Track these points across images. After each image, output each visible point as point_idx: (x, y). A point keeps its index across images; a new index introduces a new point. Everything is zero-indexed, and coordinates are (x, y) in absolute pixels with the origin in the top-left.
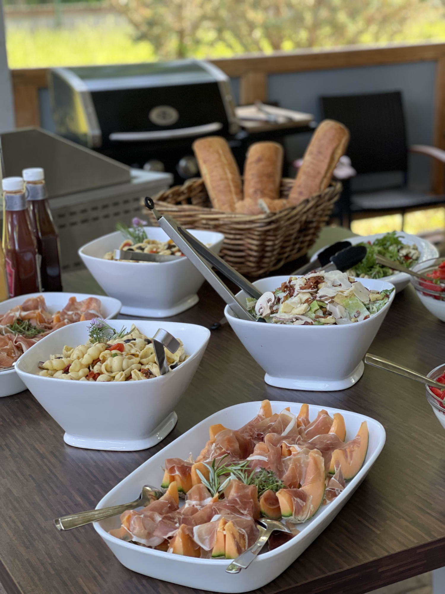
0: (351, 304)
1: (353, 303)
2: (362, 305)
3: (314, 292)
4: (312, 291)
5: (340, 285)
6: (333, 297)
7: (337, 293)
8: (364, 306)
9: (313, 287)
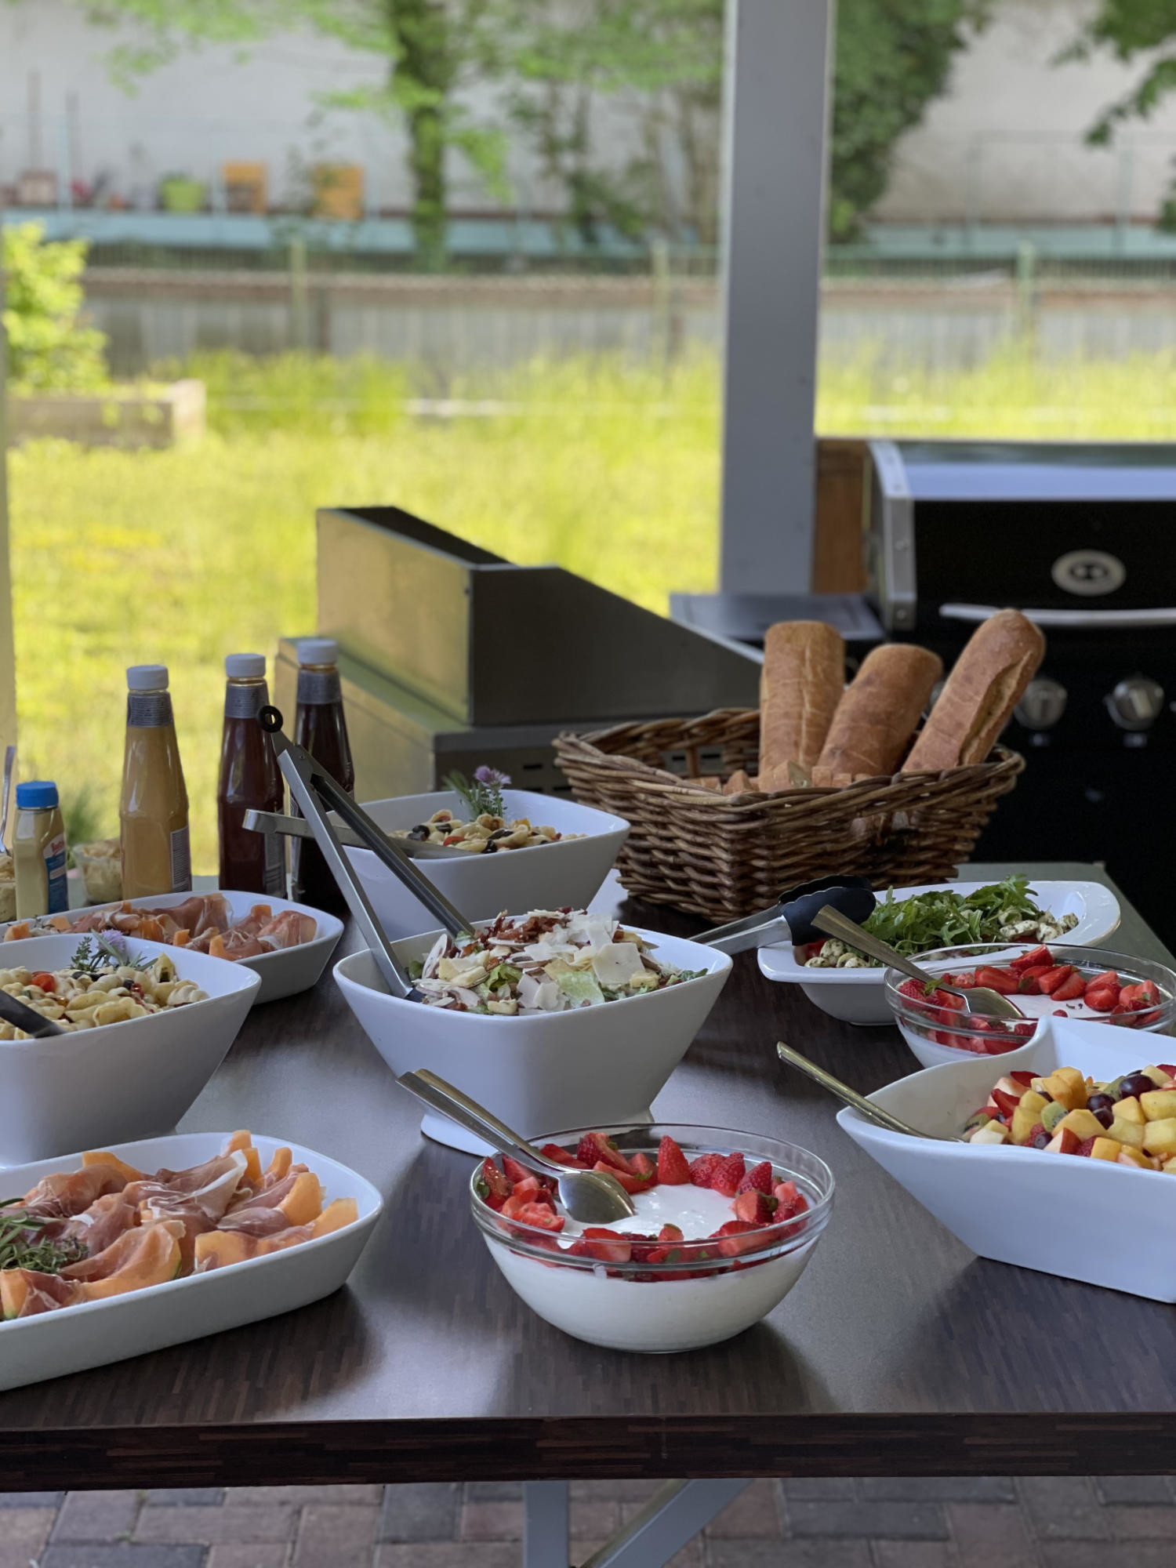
0: (576, 983)
1: (578, 983)
2: (598, 989)
3: (517, 947)
4: (518, 944)
5: (589, 943)
6: (544, 964)
7: (556, 956)
8: (600, 991)
9: (521, 936)
